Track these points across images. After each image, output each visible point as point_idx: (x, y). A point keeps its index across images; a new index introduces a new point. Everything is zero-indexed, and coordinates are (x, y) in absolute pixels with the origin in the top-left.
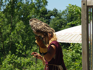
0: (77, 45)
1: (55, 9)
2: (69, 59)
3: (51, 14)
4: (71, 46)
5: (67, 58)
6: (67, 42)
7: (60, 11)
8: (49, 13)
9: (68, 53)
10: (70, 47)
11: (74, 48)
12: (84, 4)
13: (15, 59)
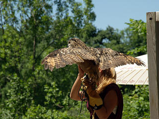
0: (146, 88)
1: (109, 27)
2: (134, 112)
3: (104, 35)
4: (136, 90)
5: (129, 110)
6: (125, 84)
7: (117, 30)
8: (100, 34)
9: (131, 102)
10: (134, 92)
11: (142, 92)
12: (151, 19)
13: (42, 114)
